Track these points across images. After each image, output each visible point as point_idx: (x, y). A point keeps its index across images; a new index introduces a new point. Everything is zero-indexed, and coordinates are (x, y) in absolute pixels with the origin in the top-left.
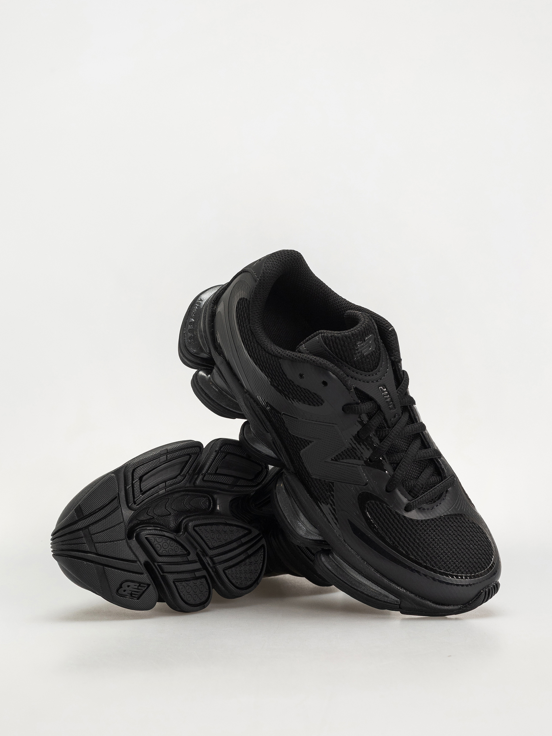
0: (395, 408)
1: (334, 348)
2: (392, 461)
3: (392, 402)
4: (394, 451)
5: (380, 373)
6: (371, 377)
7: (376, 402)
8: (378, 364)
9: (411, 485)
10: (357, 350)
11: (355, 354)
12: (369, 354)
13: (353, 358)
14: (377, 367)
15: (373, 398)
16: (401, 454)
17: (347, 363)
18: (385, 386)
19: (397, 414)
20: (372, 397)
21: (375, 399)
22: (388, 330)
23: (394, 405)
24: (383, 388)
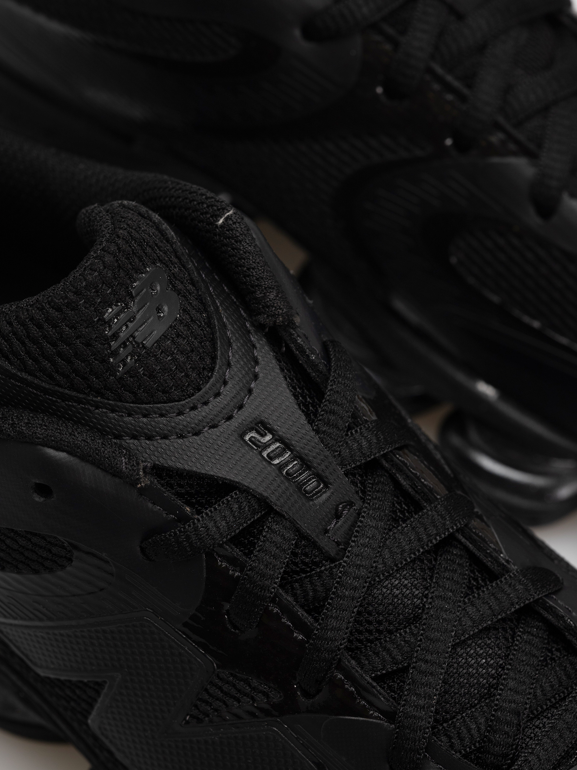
0: (327, 487)
1: (35, 360)
2: (383, 669)
3: (309, 468)
4: (378, 631)
5: (230, 385)
6: (203, 412)
7: (245, 491)
8: (214, 359)
9: (479, 729)
10: (115, 336)
11: (115, 354)
12: (165, 336)
13: (112, 370)
14: (212, 370)
15: (230, 480)
16: (406, 632)
17: (99, 393)
18: (263, 423)
19: (341, 503)
20: (226, 479)
21: (238, 483)
22: (213, 224)
23: (320, 478)
24: (258, 432)
